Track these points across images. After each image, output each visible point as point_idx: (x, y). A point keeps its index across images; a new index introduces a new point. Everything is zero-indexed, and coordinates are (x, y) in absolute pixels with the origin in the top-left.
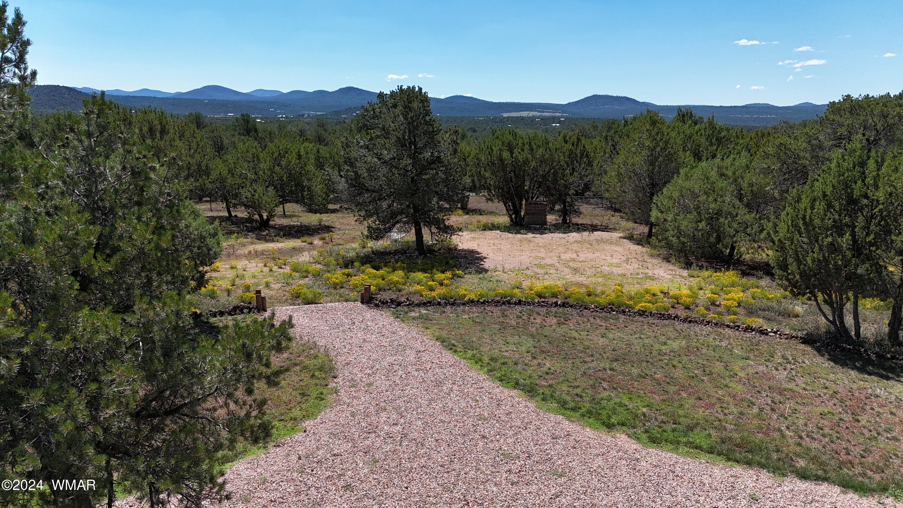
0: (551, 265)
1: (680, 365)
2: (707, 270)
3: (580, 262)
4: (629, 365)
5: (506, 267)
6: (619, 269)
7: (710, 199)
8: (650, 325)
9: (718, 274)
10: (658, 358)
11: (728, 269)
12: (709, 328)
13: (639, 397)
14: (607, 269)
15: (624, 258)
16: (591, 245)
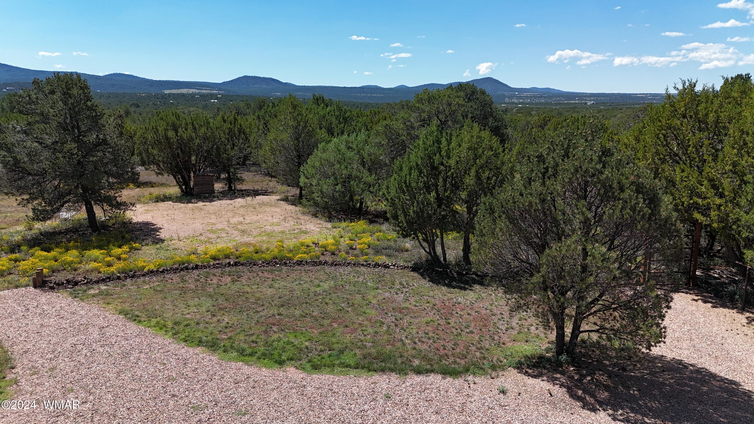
0: (222, 229)
1: (331, 302)
2: (345, 221)
3: (247, 224)
4: (293, 308)
5: (180, 235)
6: (279, 227)
7: (343, 167)
8: (306, 271)
9: (353, 224)
10: (314, 298)
11: (359, 219)
12: (349, 268)
13: (302, 333)
14: (270, 228)
15: (282, 218)
16: (255, 208)
